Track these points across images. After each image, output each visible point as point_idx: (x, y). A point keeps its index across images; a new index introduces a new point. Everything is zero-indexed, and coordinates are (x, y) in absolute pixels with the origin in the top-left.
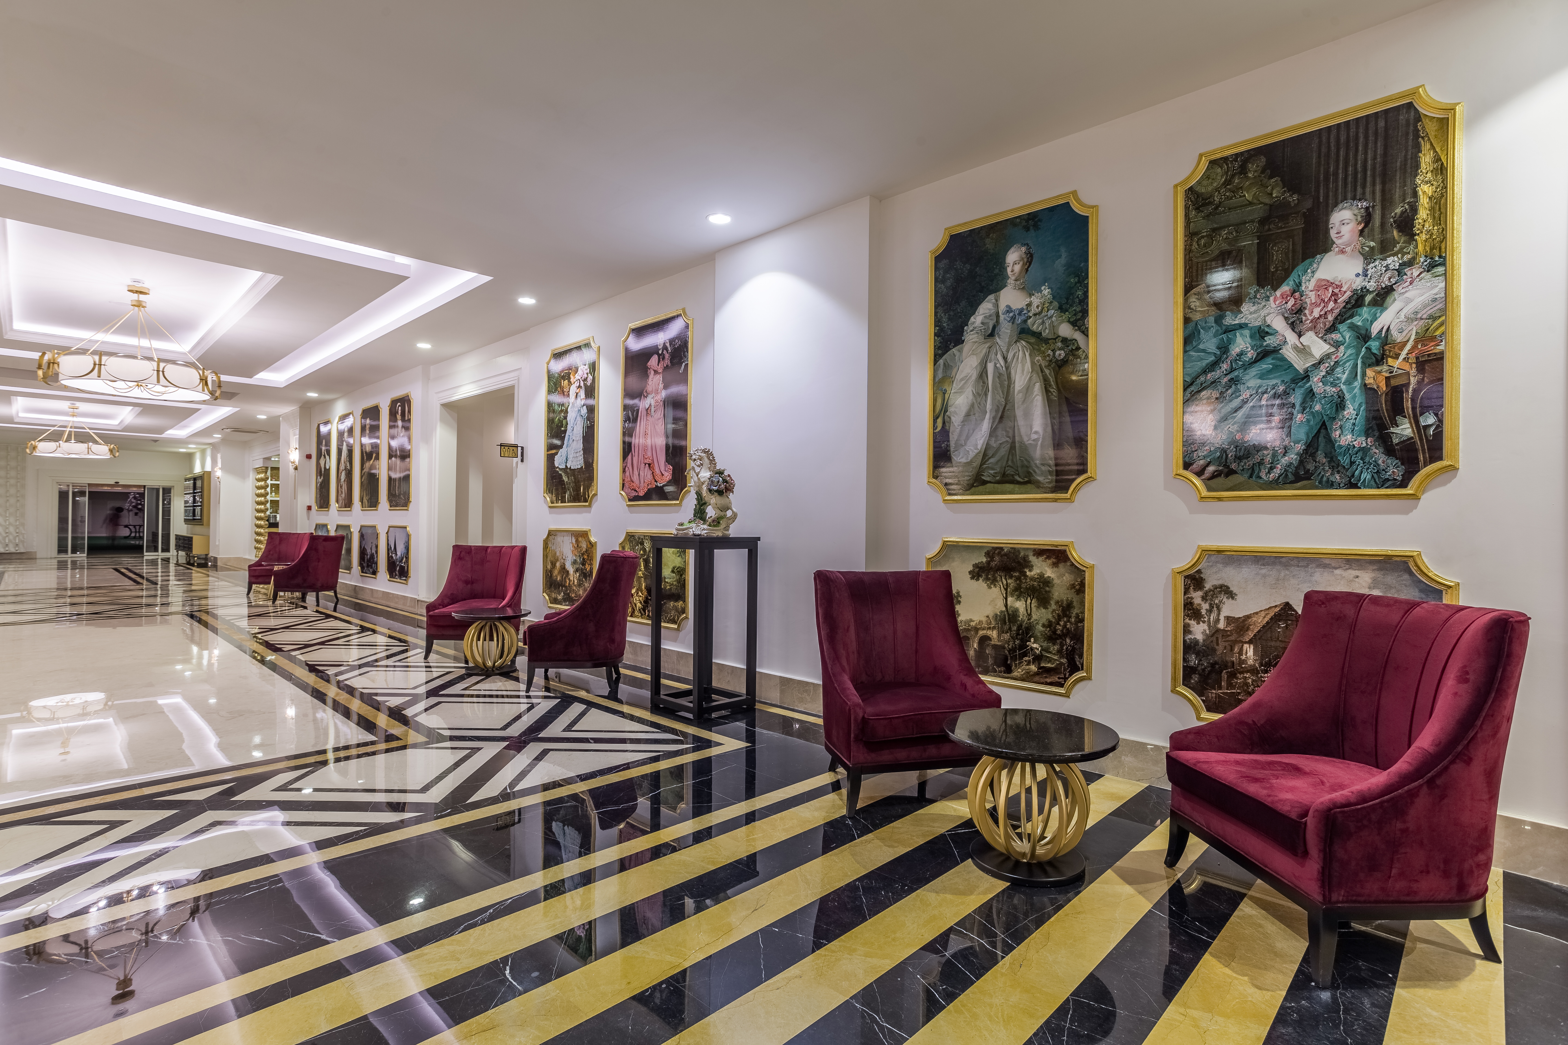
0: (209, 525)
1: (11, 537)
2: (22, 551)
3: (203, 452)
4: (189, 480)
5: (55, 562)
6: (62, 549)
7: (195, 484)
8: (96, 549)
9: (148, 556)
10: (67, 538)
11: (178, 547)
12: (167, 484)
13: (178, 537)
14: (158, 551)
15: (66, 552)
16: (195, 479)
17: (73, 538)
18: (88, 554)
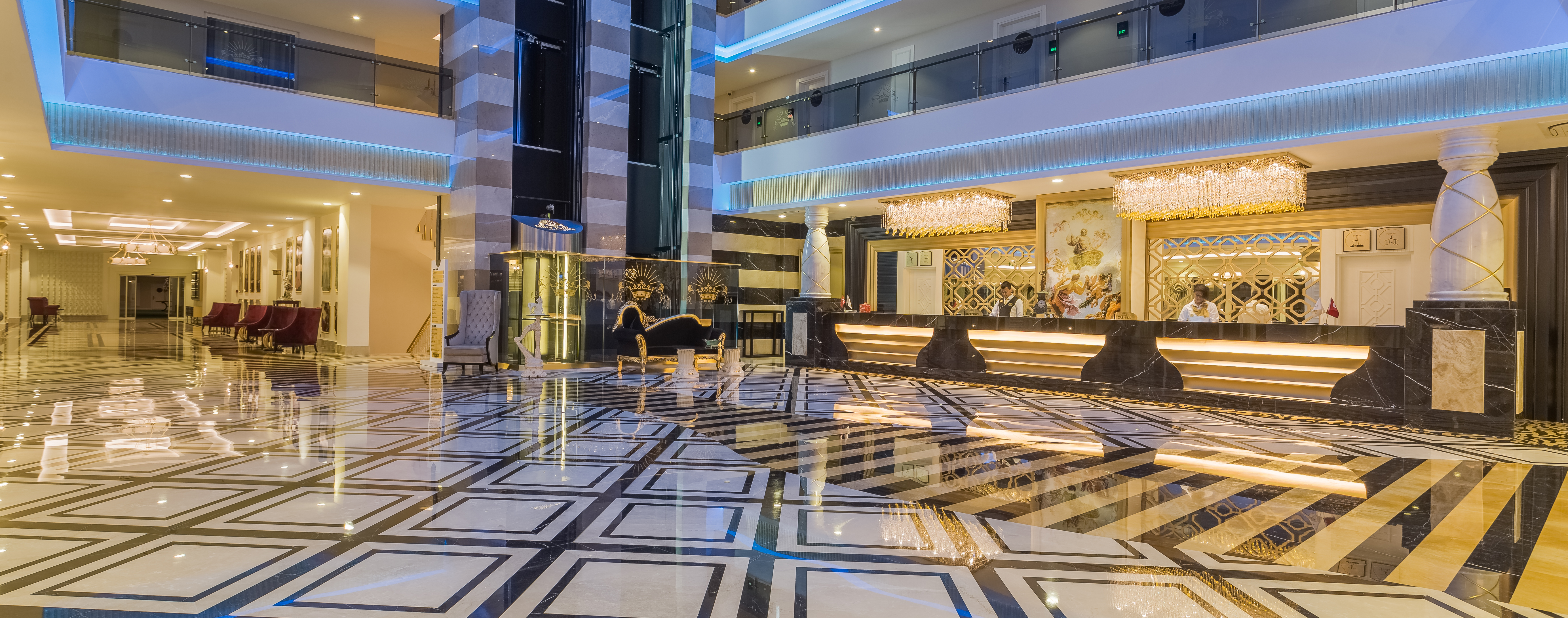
0: (202, 301)
1: (95, 307)
2: (101, 315)
3: (201, 256)
4: (193, 273)
5: (118, 321)
6: (122, 315)
7: (196, 276)
8: (141, 315)
9: (171, 319)
10: (124, 310)
11: (188, 314)
12: (182, 275)
13: (188, 308)
14: (176, 316)
15: (124, 317)
16: (196, 273)
17: (128, 310)
18: (136, 318)
